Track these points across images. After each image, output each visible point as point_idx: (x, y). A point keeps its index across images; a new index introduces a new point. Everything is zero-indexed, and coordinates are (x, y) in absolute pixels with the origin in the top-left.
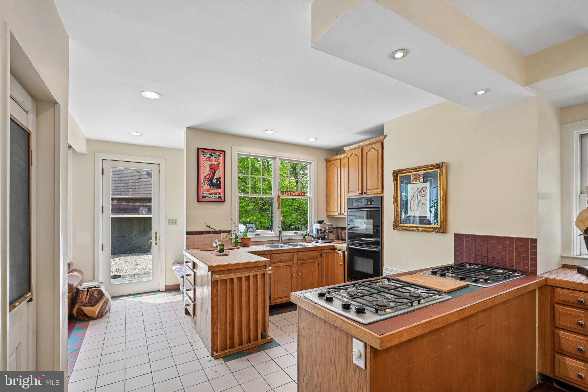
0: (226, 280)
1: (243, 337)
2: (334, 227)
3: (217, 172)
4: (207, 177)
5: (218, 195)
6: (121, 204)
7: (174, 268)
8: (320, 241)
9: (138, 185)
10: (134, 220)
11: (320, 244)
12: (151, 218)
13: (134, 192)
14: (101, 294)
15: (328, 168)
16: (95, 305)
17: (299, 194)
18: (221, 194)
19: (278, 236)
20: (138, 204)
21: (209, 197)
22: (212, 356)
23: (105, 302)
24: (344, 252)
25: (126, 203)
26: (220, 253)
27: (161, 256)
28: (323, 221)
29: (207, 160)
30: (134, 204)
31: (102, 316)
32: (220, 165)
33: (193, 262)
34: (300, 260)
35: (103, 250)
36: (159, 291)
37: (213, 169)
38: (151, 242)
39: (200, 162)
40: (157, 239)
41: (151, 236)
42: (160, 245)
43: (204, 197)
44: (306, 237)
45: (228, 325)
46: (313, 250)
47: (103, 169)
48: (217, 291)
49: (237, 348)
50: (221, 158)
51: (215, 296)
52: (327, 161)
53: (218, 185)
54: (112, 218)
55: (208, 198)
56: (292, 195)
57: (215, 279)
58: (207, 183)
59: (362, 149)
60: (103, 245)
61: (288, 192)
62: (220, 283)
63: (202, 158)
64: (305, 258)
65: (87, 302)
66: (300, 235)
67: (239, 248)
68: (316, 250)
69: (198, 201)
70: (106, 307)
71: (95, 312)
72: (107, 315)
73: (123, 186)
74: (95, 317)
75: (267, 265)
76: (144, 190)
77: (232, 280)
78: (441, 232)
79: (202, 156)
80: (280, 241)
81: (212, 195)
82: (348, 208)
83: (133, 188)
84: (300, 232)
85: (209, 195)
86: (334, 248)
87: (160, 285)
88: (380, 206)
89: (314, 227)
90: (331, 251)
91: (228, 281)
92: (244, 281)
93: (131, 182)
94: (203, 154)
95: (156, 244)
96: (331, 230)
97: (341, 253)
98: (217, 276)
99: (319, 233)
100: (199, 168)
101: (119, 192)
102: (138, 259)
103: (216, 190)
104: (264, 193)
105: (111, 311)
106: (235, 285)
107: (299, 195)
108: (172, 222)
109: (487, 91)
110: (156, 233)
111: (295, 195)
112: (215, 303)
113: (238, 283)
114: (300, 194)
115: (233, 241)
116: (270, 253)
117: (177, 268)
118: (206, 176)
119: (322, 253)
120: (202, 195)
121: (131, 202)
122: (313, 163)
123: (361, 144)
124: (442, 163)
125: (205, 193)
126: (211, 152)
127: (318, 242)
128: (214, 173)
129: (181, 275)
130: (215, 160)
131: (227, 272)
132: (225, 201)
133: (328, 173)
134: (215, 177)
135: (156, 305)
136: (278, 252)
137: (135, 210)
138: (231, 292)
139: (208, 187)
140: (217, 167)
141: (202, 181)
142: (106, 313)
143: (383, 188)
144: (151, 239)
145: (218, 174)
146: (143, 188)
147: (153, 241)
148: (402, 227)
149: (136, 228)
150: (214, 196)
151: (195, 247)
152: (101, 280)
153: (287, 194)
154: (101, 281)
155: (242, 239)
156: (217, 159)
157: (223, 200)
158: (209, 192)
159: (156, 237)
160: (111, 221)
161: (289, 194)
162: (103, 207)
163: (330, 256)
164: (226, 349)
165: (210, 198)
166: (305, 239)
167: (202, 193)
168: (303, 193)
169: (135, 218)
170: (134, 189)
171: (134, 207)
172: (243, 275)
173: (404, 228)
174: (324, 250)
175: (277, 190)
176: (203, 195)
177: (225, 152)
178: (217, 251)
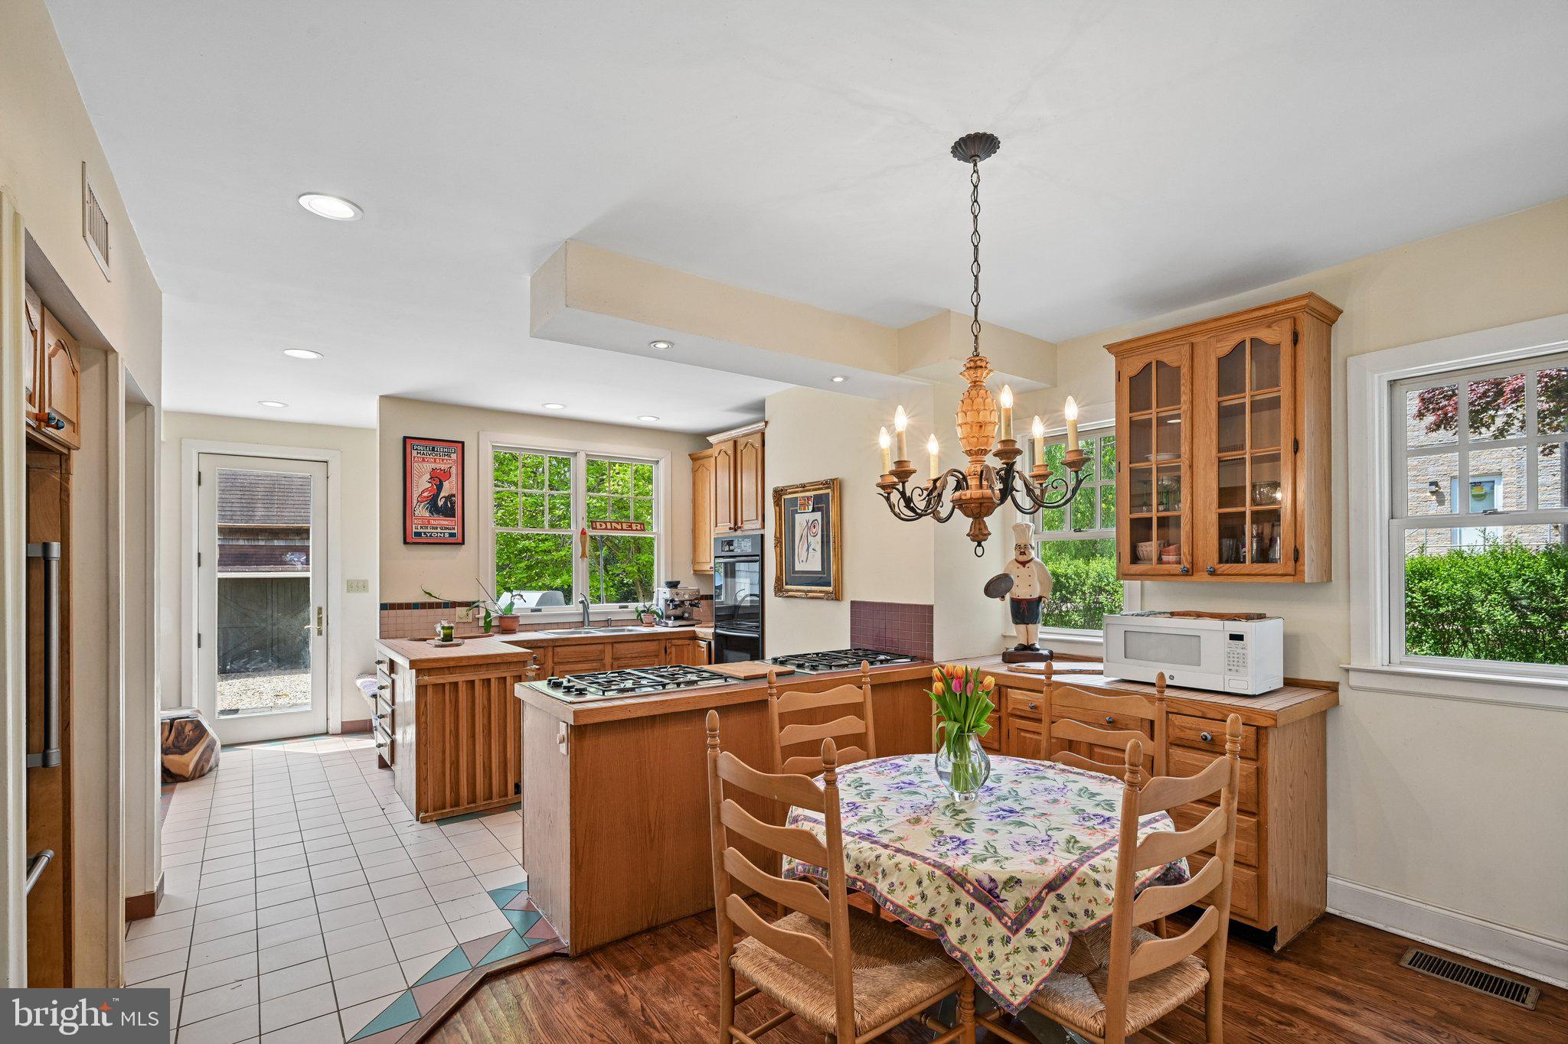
0: (444, 685)
1: (478, 787)
2: (702, 596)
3: (446, 484)
4: (426, 494)
5: (451, 531)
6: (235, 543)
7: (359, 682)
8: (670, 623)
9: (280, 494)
10: (270, 584)
11: (670, 627)
12: (308, 579)
13: (270, 514)
14: (200, 730)
15: (695, 471)
16: (187, 752)
17: (630, 526)
18: (456, 527)
19: (580, 614)
20: (282, 543)
21: (429, 535)
22: (417, 820)
23: (207, 747)
24: (710, 643)
25: (248, 540)
26: (443, 643)
27: (331, 660)
28: (678, 583)
29: (423, 460)
30: (270, 543)
31: (202, 775)
32: (453, 471)
33: (390, 659)
34: (618, 659)
35: (199, 646)
36: (327, 733)
37: (438, 479)
38: (309, 629)
39: (408, 464)
40: (321, 623)
41: (309, 615)
42: (329, 635)
43: (418, 534)
44: (642, 614)
45: (448, 765)
46: (648, 641)
47: (200, 473)
48: (426, 705)
49: (464, 806)
50: (454, 456)
51: (423, 714)
52: (694, 458)
53: (448, 509)
54: (219, 579)
55: (427, 536)
56: (616, 529)
57: (422, 683)
58: (424, 506)
59: (735, 442)
60: (199, 635)
61: (605, 523)
62: (431, 689)
63: (414, 457)
64: (629, 656)
65: (172, 747)
66: (631, 612)
67: (491, 636)
68: (654, 640)
69: (405, 542)
70: (211, 757)
71: (188, 766)
72: (213, 773)
73: (239, 496)
74: (187, 775)
75: (526, 661)
76: (296, 506)
77: (456, 684)
78: (832, 599)
79: (414, 453)
80: (587, 623)
81: (437, 531)
82: (716, 557)
83: (266, 501)
84: (632, 606)
85: (429, 530)
86: (694, 637)
87: (330, 721)
88: (760, 554)
89: (662, 594)
90: (687, 642)
91: (447, 687)
92: (479, 689)
93: (260, 486)
94: (416, 449)
95: (320, 633)
96: (696, 601)
97: (703, 644)
98: (426, 678)
99: (671, 607)
100: (408, 476)
101: (229, 513)
102: (281, 685)
103: (445, 522)
104: (552, 526)
105: (220, 767)
106: (460, 694)
107: (632, 530)
108: (356, 586)
109: (846, 378)
110: (320, 610)
111: (622, 529)
112: (423, 726)
113: (469, 691)
114: (634, 528)
115: (482, 623)
116: (551, 644)
117: (365, 682)
118: (423, 492)
119: (668, 645)
120: (414, 530)
121: (262, 540)
122: (661, 463)
123: (734, 433)
124: (833, 480)
125: (421, 527)
126: (433, 444)
127: (667, 625)
128: (440, 487)
129: (372, 693)
130: (443, 460)
131: (446, 671)
132: (463, 543)
133: (694, 484)
134: (442, 494)
135: (319, 756)
136: (569, 643)
137: (274, 558)
138: (453, 707)
139: (427, 514)
140: (447, 474)
141: (415, 502)
142: (211, 770)
143: (763, 520)
144: (308, 623)
145: (448, 488)
146: (293, 502)
147: (313, 626)
148: (788, 591)
149: (275, 599)
150: (441, 533)
151: (400, 633)
152: (195, 705)
153: (604, 526)
154: (197, 708)
155: (501, 618)
156: (446, 457)
157: (460, 541)
158: (429, 523)
159: (320, 620)
160: (219, 583)
161: (609, 526)
162: (199, 554)
163: (685, 652)
164: (444, 808)
165: (431, 536)
166: (641, 619)
167: (414, 526)
168: (641, 524)
169: (272, 579)
170: (269, 506)
171: (270, 553)
172: (477, 677)
173: (790, 593)
174: (673, 639)
175: (581, 519)
176: (416, 531)
177: (463, 443)
178: (439, 640)
